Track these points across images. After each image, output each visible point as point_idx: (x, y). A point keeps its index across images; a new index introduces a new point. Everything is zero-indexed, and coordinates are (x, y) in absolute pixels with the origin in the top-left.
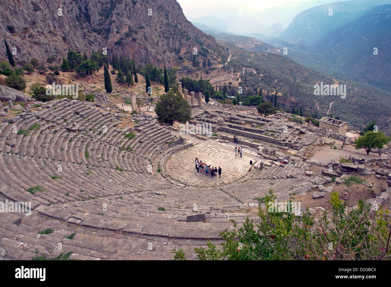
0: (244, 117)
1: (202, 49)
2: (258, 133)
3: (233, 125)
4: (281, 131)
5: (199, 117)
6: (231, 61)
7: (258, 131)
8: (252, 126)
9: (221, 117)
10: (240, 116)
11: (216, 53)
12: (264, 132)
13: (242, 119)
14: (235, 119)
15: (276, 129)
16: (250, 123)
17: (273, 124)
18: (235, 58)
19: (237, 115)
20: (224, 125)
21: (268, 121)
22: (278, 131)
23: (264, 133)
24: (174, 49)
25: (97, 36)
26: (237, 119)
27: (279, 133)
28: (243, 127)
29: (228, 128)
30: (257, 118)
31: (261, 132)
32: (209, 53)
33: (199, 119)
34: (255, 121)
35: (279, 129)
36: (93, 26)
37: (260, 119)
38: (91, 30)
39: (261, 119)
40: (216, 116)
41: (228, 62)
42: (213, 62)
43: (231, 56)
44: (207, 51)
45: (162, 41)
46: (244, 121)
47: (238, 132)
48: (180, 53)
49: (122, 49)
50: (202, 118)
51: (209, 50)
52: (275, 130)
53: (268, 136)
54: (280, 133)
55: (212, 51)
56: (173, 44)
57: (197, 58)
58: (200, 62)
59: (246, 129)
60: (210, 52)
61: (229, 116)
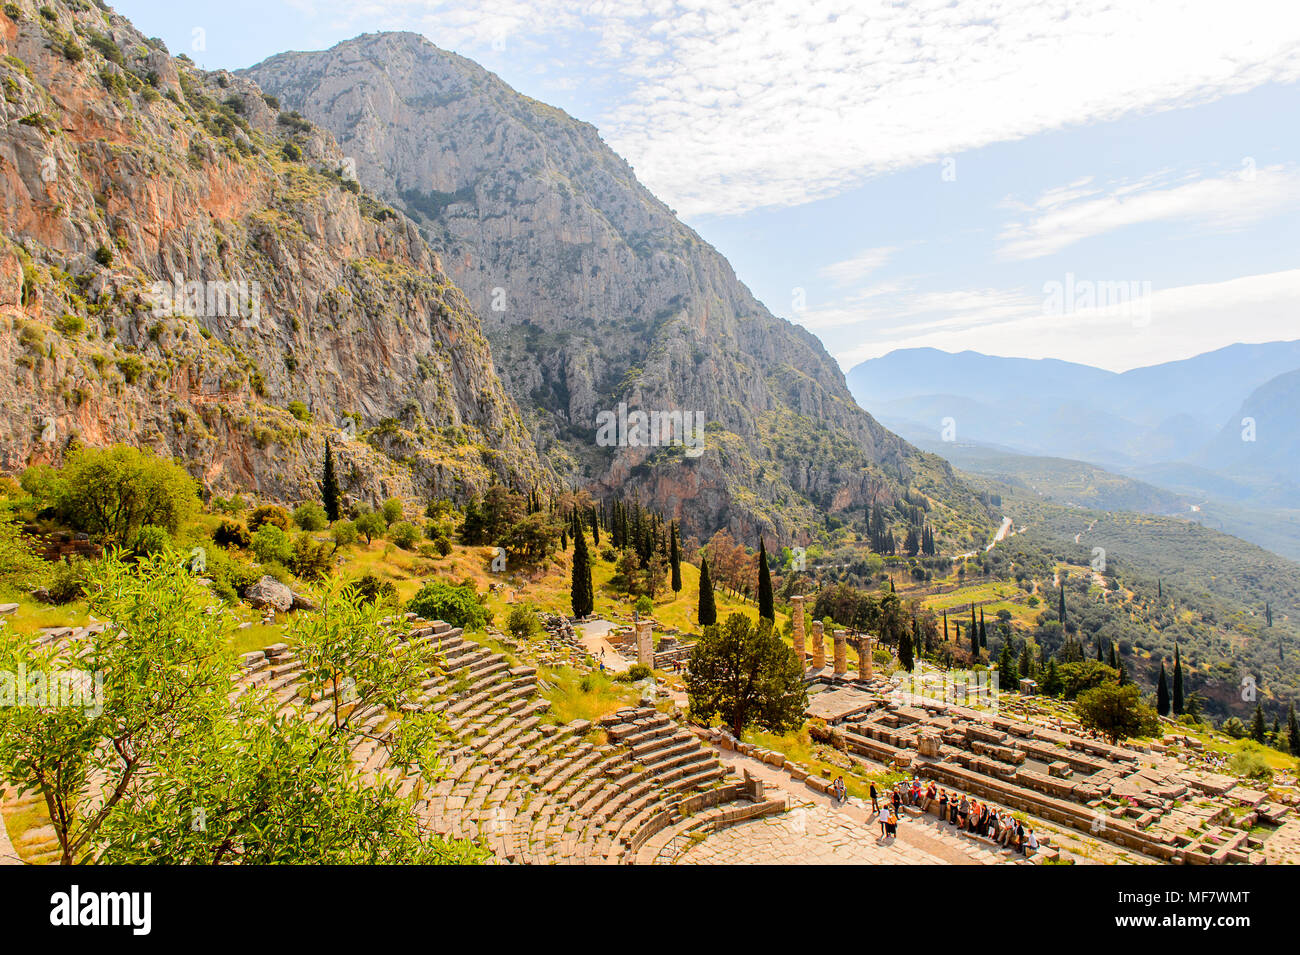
0: (1023, 735)
1: (907, 498)
2: (1071, 800)
3: (975, 759)
4: (1168, 803)
5: (855, 720)
6: (1005, 539)
7: (1072, 791)
8: (1053, 772)
9: (935, 725)
10: (1005, 729)
11: (953, 512)
12: (1094, 797)
13: (1010, 740)
14: (987, 739)
15: (1148, 792)
16: (1043, 758)
17: (1135, 771)
18: (1023, 530)
19: (996, 726)
20: (941, 755)
21: (1116, 759)
22: (1156, 801)
23: (1093, 803)
24: (812, 495)
25: (583, 448)
26: (996, 742)
27: (1157, 810)
28: (1014, 772)
29: (956, 768)
30: (1072, 742)
31: (1083, 799)
32: (927, 510)
33: (854, 725)
34: (1064, 753)
35: (1162, 795)
36: (574, 421)
37: (1083, 748)
38: (569, 431)
39: (1089, 747)
40: (917, 720)
41: (997, 542)
42: (940, 543)
43: (1007, 521)
44: (924, 504)
45: (775, 468)
46: (1022, 748)
47: (993, 787)
48: (830, 505)
49: (652, 490)
50: (865, 725)
51: (930, 501)
52: (1143, 797)
53: (1113, 815)
54: (1165, 812)
55: (939, 504)
56: (809, 478)
57: (888, 526)
58: (898, 539)
59: (1023, 782)
60: (933, 507)
61: (963, 726)
